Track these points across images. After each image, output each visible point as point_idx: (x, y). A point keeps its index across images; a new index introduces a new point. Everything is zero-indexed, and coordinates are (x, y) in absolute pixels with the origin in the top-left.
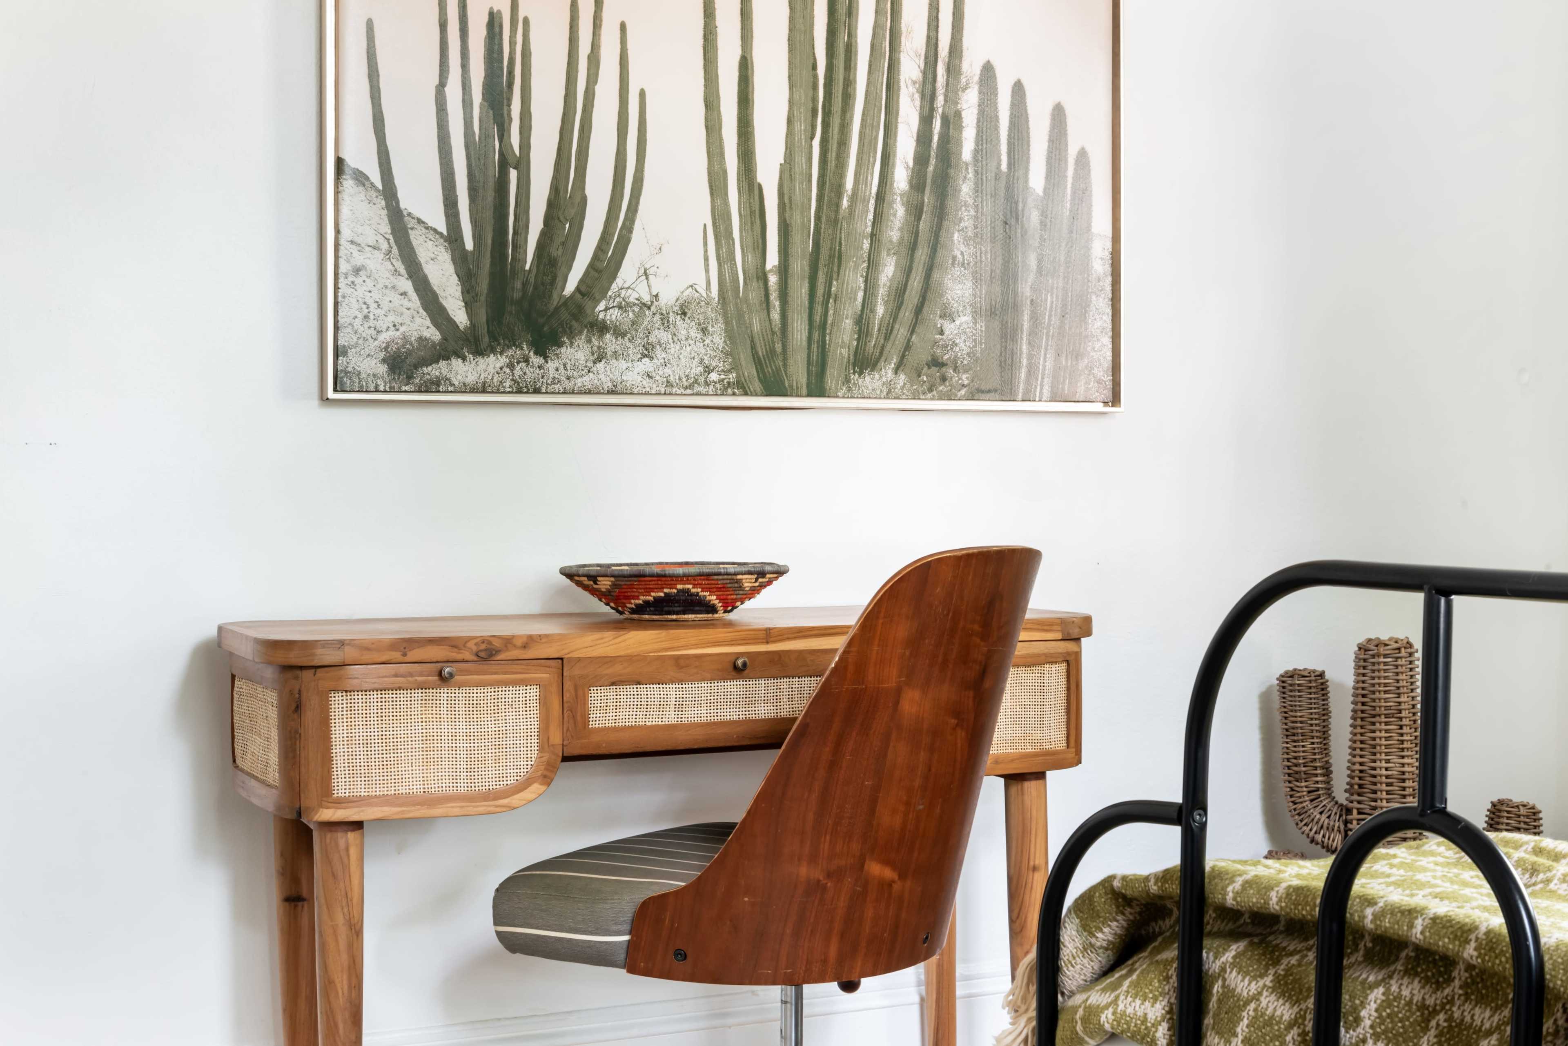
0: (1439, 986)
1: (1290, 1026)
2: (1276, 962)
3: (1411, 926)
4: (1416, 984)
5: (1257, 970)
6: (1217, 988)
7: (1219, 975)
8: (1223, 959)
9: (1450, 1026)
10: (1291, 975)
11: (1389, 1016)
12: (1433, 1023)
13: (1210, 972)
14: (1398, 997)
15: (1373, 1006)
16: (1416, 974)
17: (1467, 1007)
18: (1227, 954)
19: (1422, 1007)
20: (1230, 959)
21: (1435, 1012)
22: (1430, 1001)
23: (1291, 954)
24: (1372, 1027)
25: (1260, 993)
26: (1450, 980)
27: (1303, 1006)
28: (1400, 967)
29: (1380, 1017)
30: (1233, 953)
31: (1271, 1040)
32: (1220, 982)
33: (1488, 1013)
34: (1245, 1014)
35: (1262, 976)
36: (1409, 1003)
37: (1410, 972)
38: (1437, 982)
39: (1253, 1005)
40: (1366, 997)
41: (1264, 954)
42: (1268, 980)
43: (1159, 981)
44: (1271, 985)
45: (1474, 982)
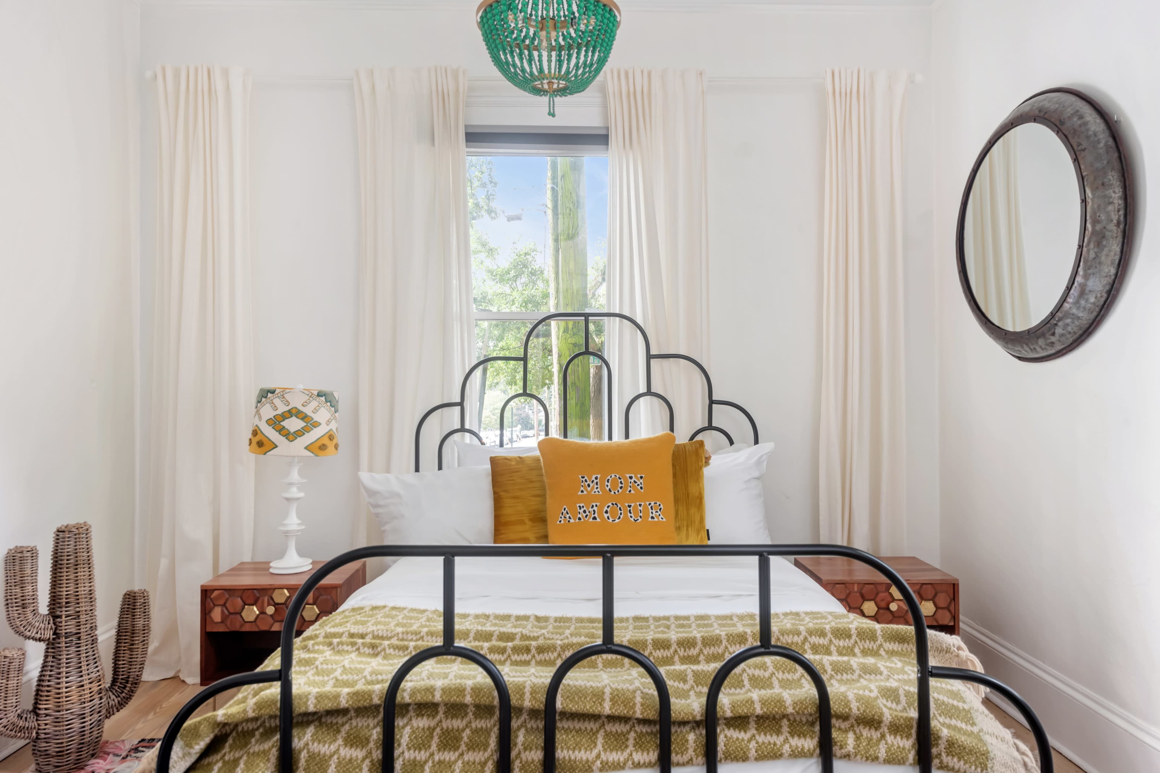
0: (434, 717)
1: (364, 759)
2: (339, 732)
3: (433, 696)
4: (425, 718)
5: (330, 738)
6: (304, 755)
7: (304, 748)
8: (305, 739)
9: (443, 733)
10: (351, 734)
11: (415, 737)
12: (435, 734)
13: (297, 748)
14: (418, 728)
15: (407, 736)
16: (423, 715)
17: (449, 721)
18: (306, 736)
19: (429, 728)
20: (310, 738)
21: (434, 729)
22: (432, 725)
23: (343, 725)
24: (407, 745)
25: (338, 750)
26: (437, 713)
27: (368, 748)
28: (413, 714)
29: (411, 740)
30: (310, 735)
31: (354, 769)
32: (305, 751)
33: (459, 721)
34: (331, 762)
35: (335, 741)
36: (423, 729)
37: (420, 715)
38: (433, 716)
39: (336, 757)
40: (402, 733)
41: (328, 729)
42: (340, 741)
43: (264, 763)
44: (342, 743)
45: (449, 710)
